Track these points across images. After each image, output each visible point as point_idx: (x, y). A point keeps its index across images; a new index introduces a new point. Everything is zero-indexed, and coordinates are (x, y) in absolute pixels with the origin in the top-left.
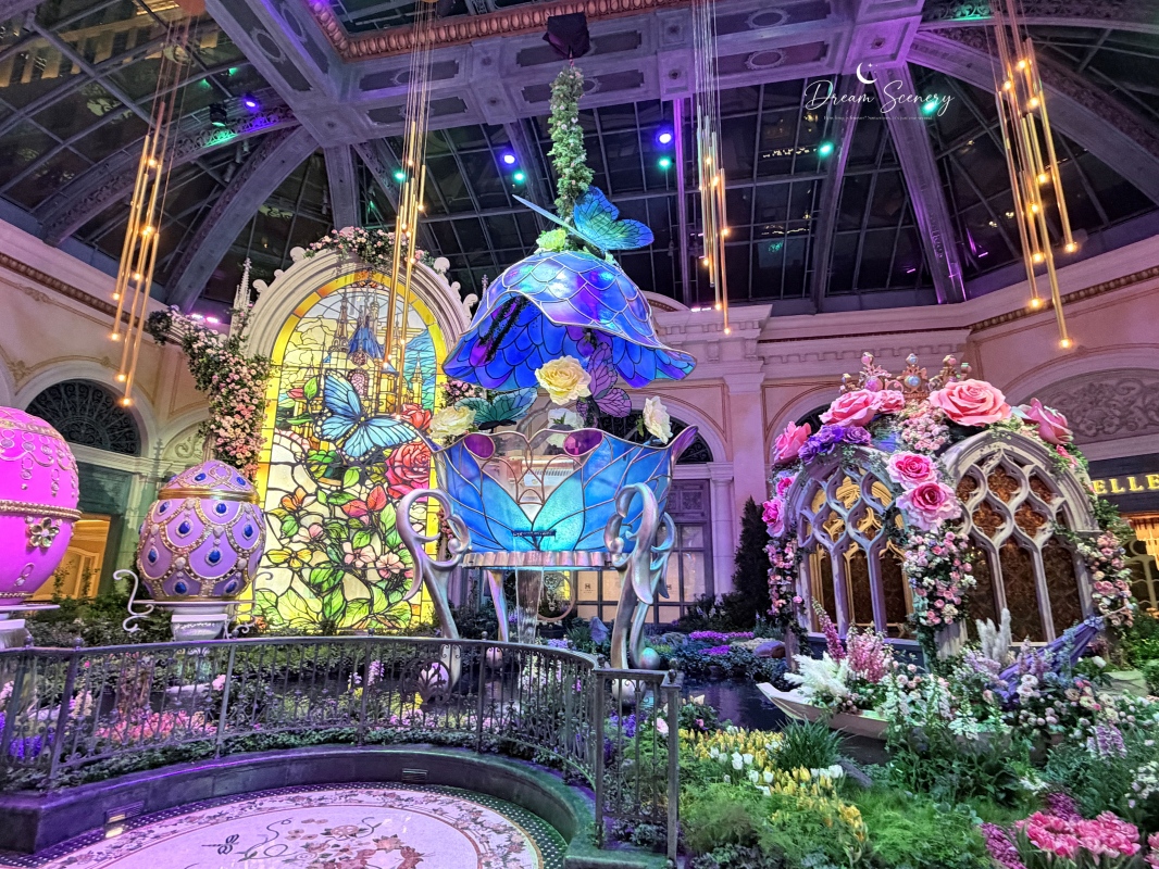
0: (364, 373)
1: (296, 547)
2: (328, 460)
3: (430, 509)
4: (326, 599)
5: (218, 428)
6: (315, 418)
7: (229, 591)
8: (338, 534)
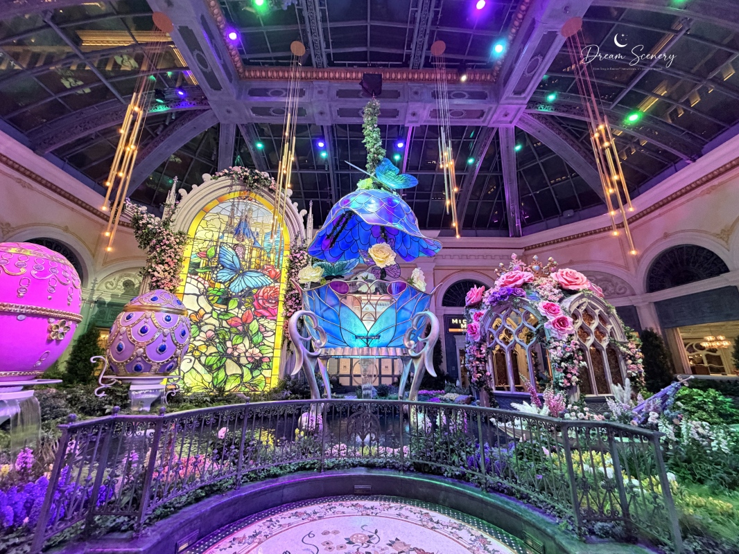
0: (243, 246)
1: (197, 343)
2: (219, 294)
3: (278, 323)
4: (215, 374)
5: (154, 271)
6: (213, 269)
7: (168, 370)
8: (224, 336)
